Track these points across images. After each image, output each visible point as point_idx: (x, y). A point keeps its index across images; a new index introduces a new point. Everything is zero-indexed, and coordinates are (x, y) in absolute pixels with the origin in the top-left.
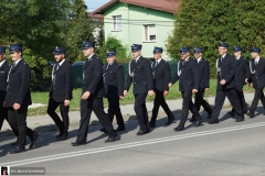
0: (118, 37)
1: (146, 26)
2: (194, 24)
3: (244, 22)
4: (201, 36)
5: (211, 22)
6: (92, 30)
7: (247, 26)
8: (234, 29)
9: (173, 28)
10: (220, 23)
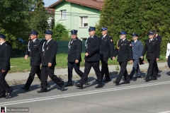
0: (64, 23)
1: (82, 17)
2: (113, 17)
3: (145, 17)
4: (117, 25)
5: (123, 16)
6: (47, 19)
7: (146, 20)
8: (138, 22)
9: (99, 19)
10: (129, 17)
